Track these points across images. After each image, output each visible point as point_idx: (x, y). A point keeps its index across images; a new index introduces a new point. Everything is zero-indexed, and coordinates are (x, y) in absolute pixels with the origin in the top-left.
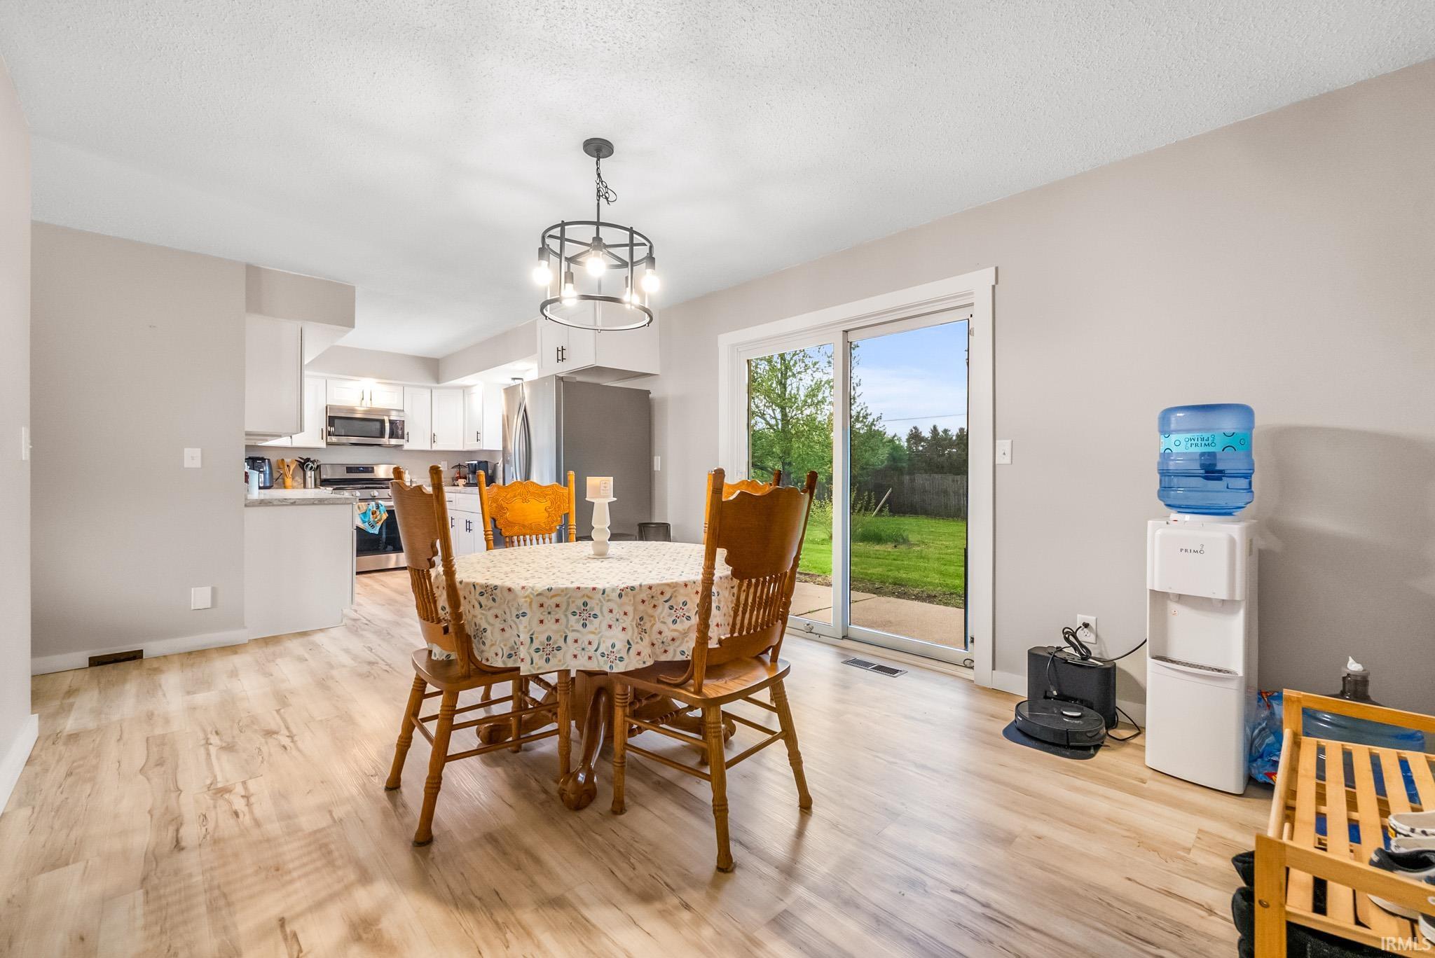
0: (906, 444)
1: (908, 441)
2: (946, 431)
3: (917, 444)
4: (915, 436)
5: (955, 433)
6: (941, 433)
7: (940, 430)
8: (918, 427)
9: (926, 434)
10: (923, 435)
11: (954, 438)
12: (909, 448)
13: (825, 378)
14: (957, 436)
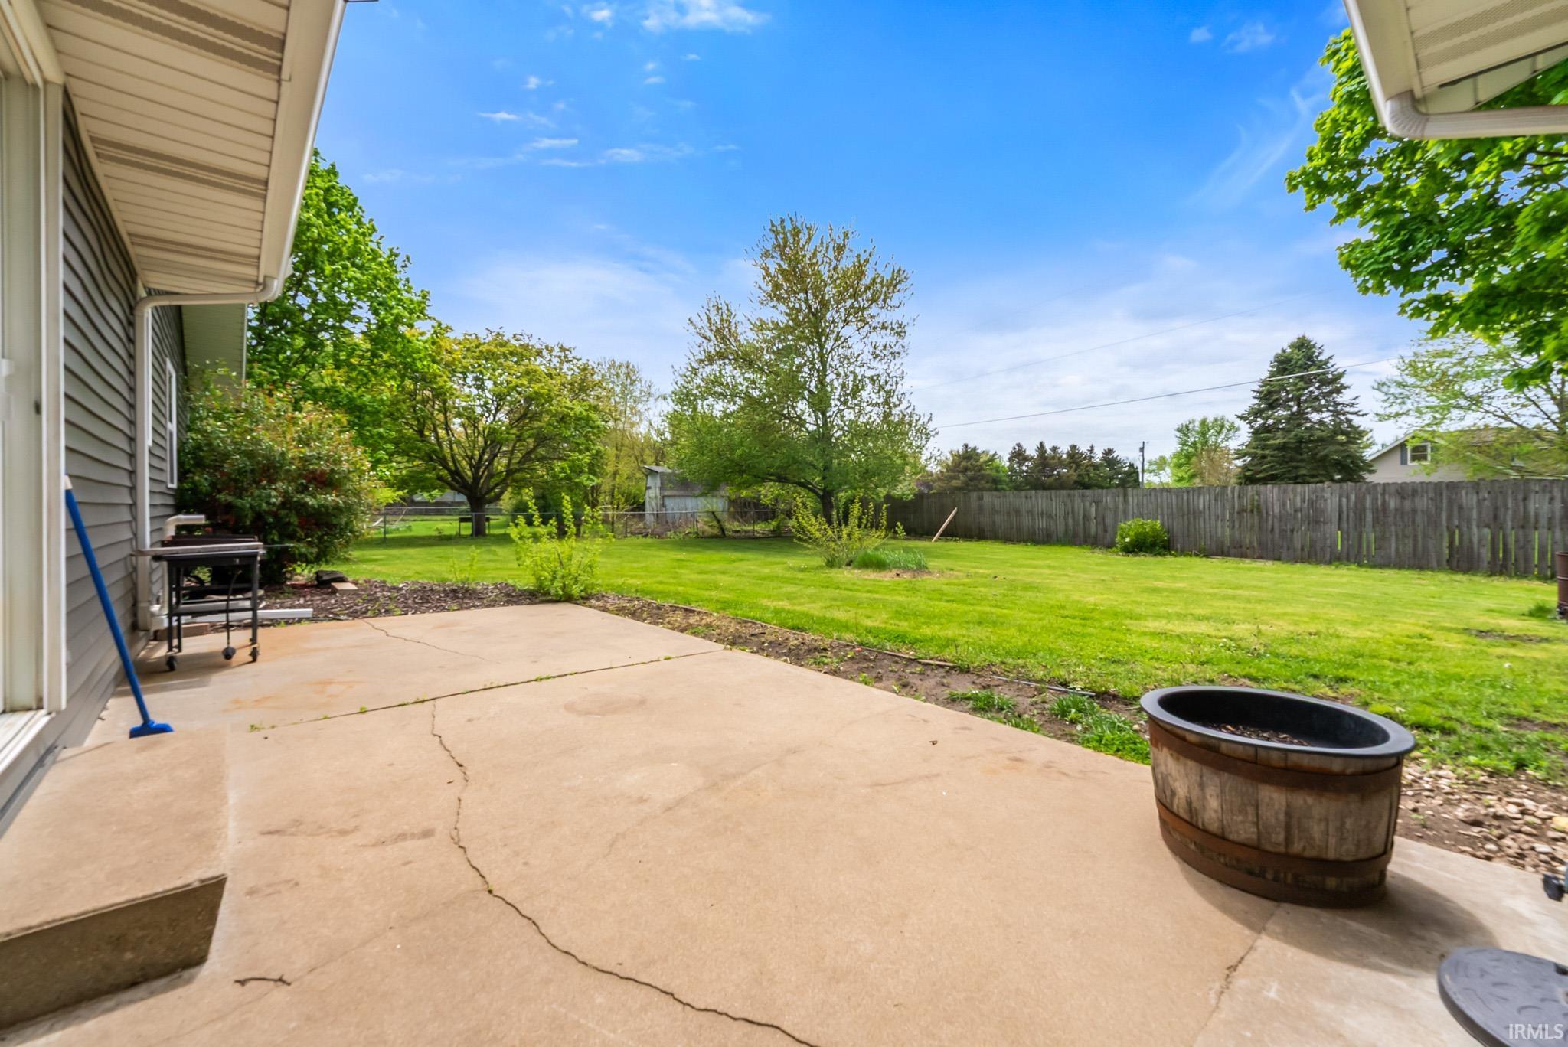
0: (1008, 464)
1: (1010, 460)
2: (1054, 449)
3: (1020, 464)
4: (1018, 455)
5: (1065, 451)
6: (1049, 452)
7: (1048, 447)
8: (1022, 443)
9: (1032, 451)
10: (1027, 453)
11: (1064, 456)
12: (1011, 468)
13: (869, 373)
14: (1068, 453)
